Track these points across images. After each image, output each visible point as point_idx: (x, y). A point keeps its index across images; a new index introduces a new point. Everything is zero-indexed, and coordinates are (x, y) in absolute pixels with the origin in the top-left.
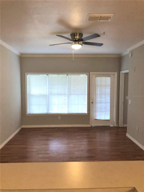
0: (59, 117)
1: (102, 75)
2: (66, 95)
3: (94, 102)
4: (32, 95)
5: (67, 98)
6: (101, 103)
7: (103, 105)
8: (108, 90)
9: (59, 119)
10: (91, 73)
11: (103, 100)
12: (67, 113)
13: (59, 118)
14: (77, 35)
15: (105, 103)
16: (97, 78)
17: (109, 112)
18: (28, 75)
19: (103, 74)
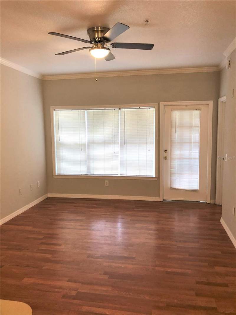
0: (106, 181)
1: (184, 107)
2: (118, 143)
3: (169, 158)
4: (62, 144)
5: (119, 150)
6: (181, 158)
7: (186, 162)
8: (196, 135)
9: (106, 185)
10: (162, 104)
11: (186, 153)
12: (119, 175)
13: (107, 183)
14: (98, 31)
15: (190, 159)
16: (174, 112)
17: (197, 176)
18: (54, 110)
19: (186, 105)
